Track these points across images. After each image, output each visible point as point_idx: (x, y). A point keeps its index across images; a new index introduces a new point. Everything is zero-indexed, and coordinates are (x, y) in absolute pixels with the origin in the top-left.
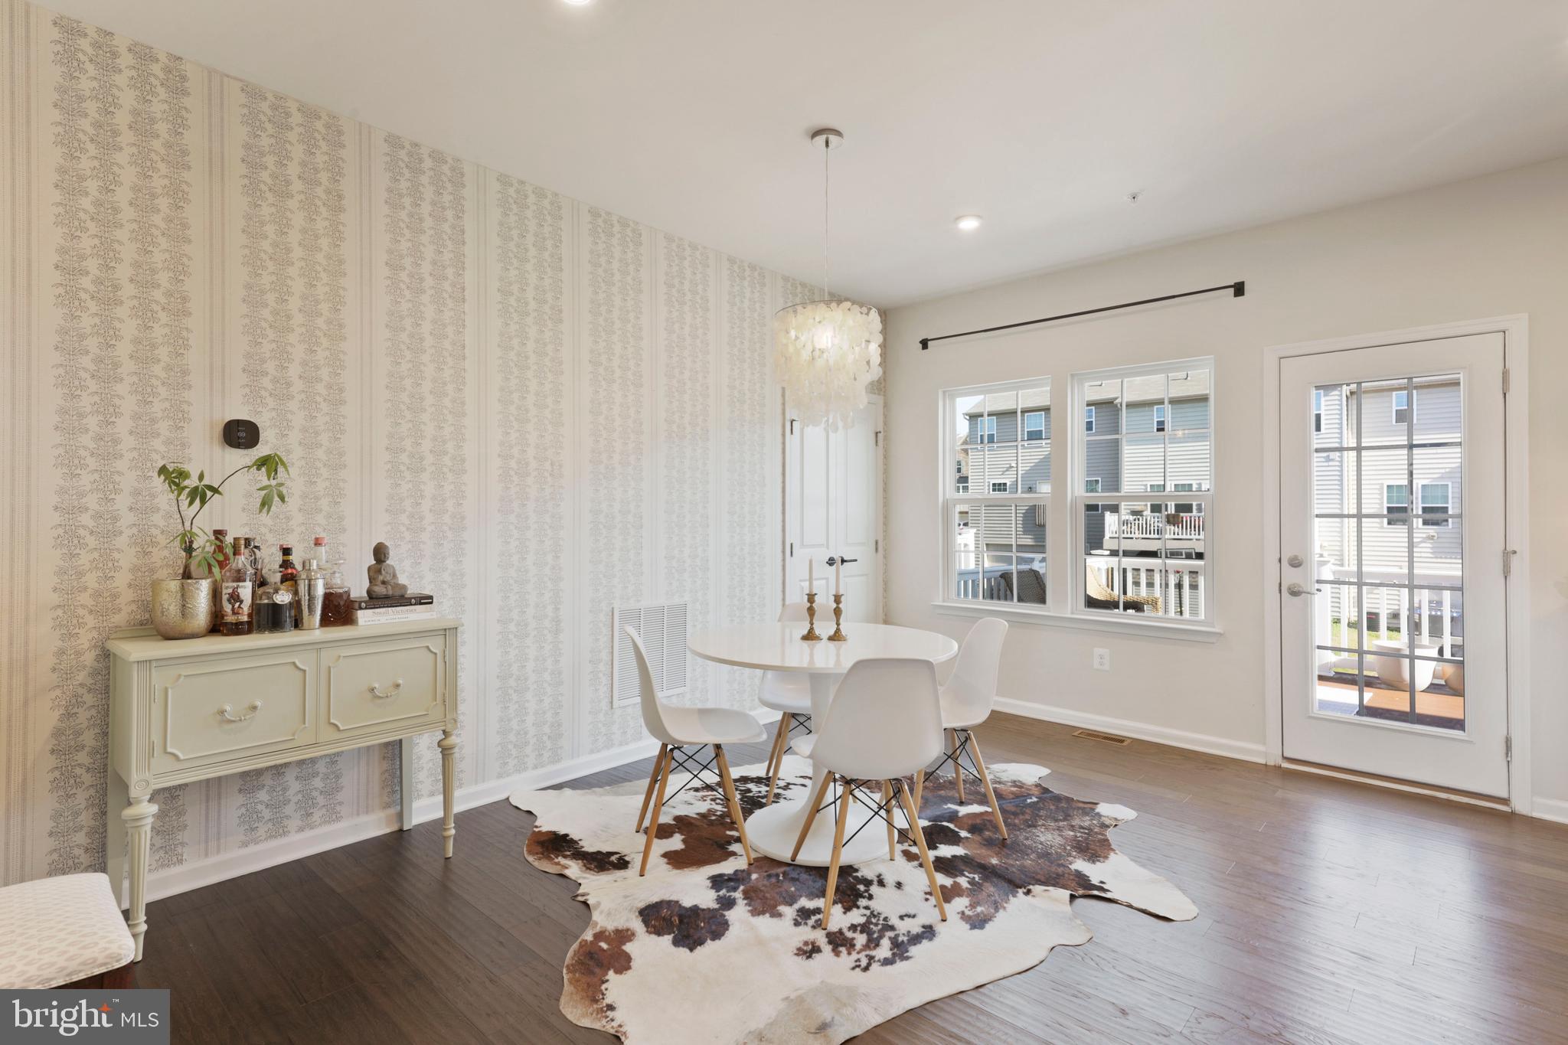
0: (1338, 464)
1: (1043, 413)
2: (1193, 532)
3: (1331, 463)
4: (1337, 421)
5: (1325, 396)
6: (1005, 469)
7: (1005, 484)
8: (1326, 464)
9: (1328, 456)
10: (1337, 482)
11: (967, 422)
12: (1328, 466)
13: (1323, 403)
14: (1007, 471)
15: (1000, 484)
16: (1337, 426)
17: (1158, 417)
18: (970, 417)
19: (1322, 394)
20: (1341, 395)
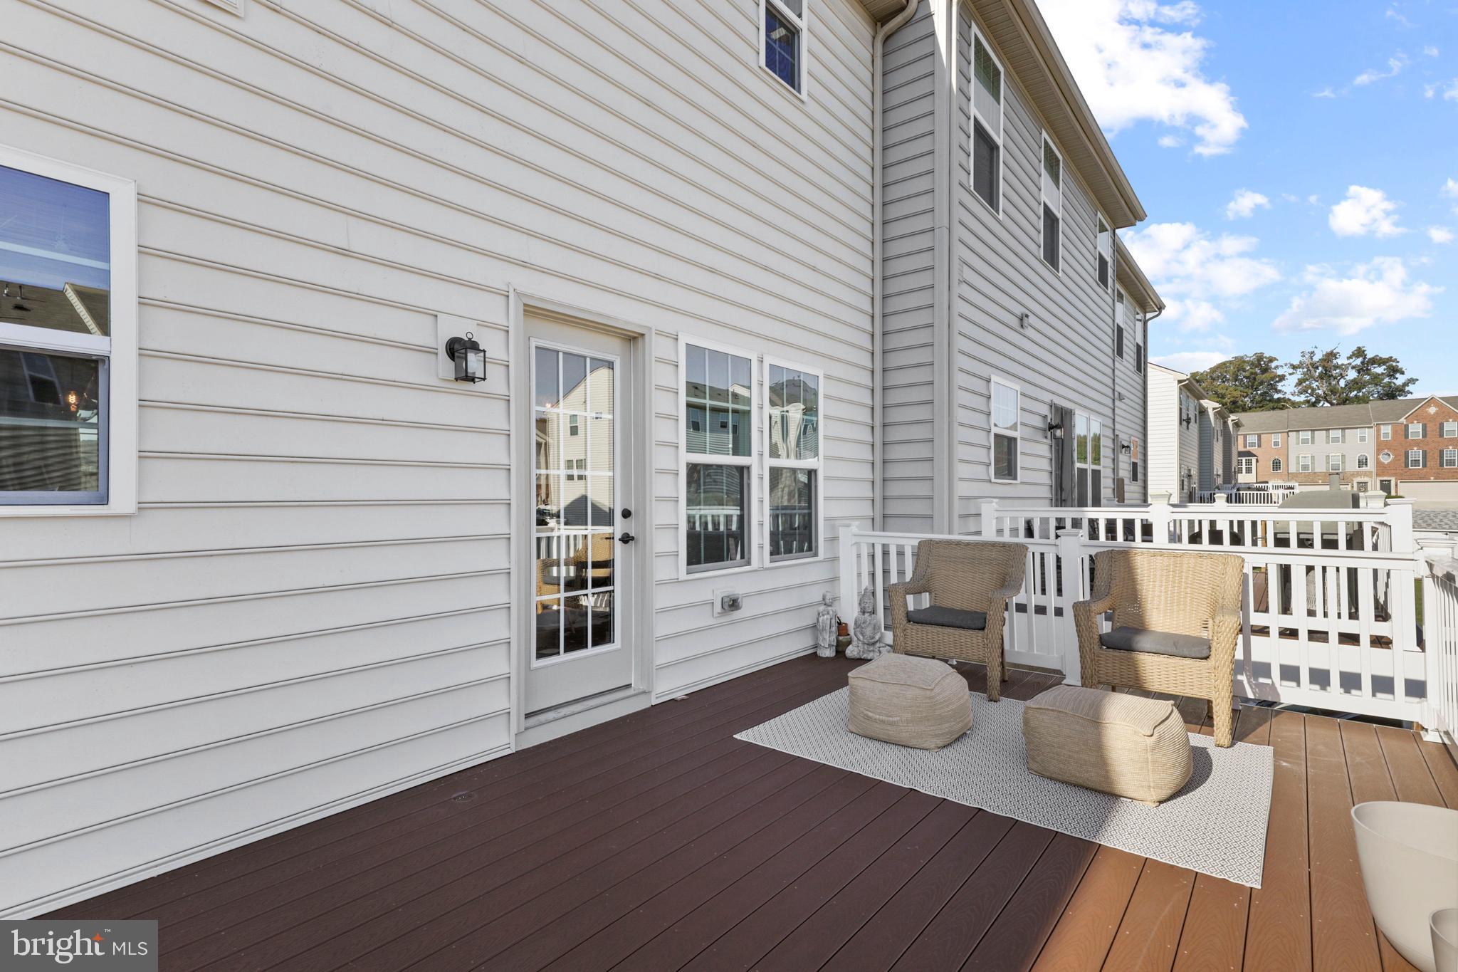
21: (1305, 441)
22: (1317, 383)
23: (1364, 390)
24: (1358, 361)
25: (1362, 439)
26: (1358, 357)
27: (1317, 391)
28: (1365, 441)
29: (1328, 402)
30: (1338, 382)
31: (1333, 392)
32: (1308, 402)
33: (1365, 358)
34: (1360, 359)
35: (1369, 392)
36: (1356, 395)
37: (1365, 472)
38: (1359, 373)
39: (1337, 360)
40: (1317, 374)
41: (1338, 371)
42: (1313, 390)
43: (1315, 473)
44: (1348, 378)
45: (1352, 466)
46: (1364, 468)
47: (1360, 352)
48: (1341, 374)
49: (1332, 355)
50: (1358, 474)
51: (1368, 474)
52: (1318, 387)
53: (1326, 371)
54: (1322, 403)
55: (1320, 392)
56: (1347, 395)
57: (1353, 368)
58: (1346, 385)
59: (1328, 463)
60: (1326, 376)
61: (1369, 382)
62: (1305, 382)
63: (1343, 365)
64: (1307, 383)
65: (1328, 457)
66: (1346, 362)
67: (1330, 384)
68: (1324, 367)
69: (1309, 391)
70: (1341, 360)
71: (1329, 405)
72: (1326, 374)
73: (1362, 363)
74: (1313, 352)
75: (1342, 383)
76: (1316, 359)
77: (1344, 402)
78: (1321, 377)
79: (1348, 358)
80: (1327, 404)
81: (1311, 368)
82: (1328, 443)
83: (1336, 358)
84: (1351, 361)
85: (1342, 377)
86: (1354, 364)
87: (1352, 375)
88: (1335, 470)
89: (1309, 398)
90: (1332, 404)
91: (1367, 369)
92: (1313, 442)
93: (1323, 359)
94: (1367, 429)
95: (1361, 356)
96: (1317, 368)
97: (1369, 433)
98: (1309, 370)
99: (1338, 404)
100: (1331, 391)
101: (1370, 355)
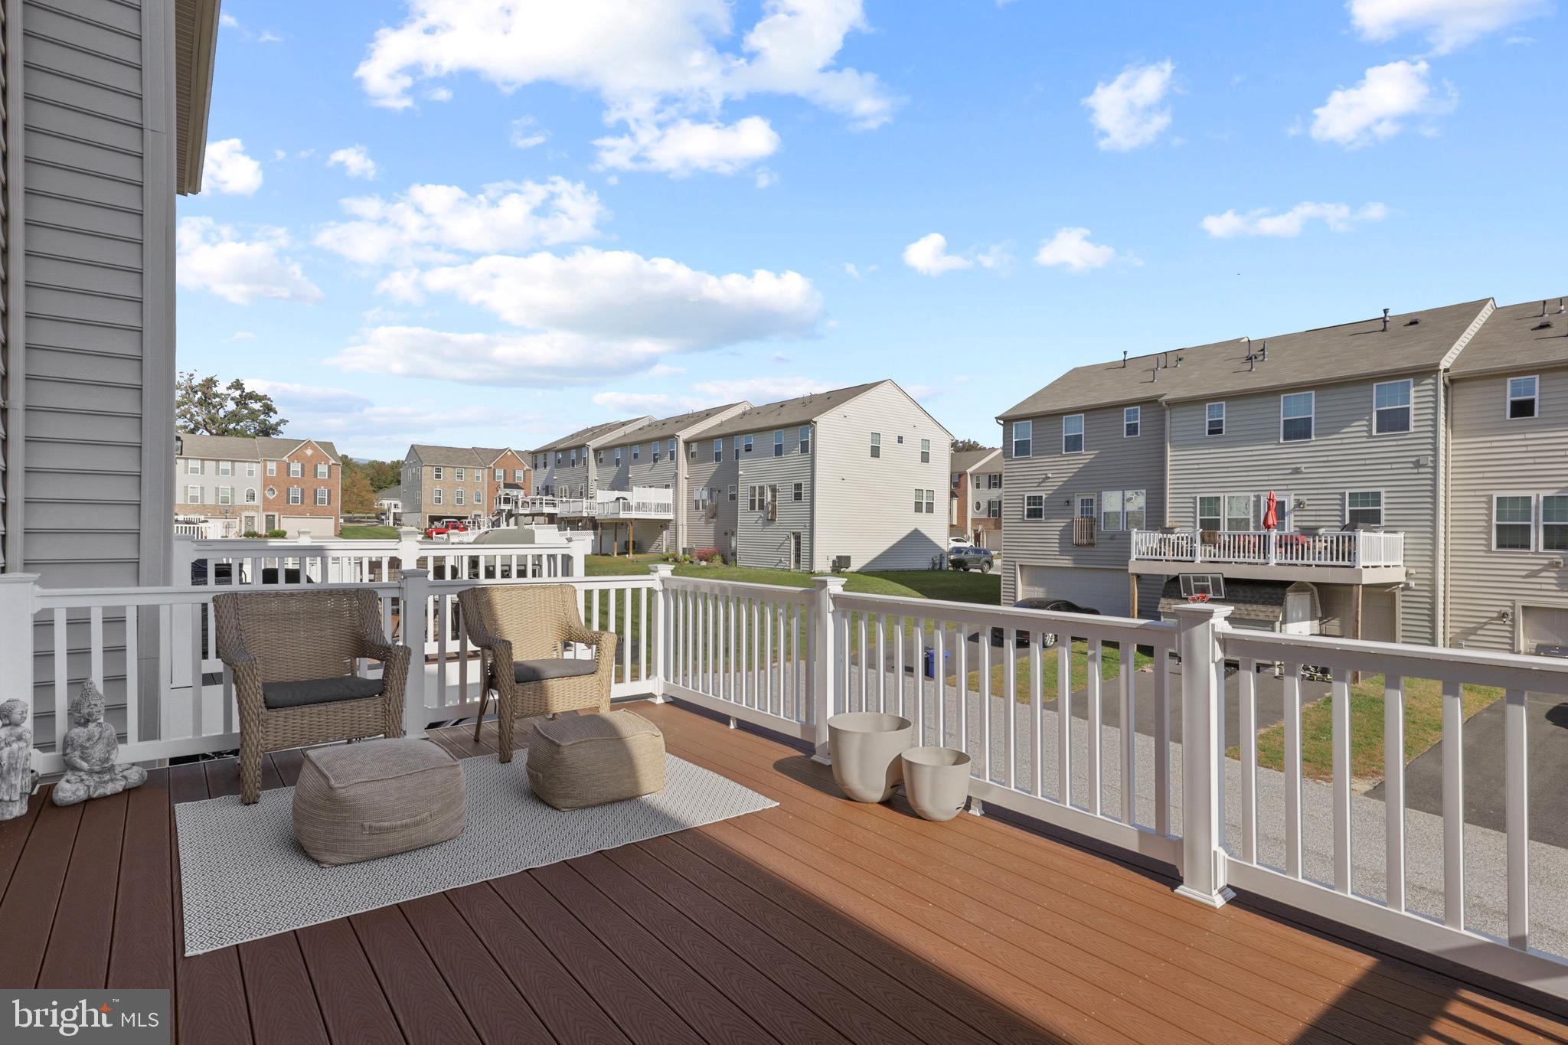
0: (1430, 470)
1: (1083, 415)
2: (1252, 554)
3: (1422, 470)
4: (1431, 417)
5: (1415, 385)
6: (1041, 480)
7: (1041, 497)
8: (1416, 471)
9: (1418, 461)
10: (1429, 494)
11: (1001, 428)
12: (1418, 473)
13: (1412, 394)
14: (1042, 482)
15: (1035, 498)
16: (1430, 423)
17: (1210, 417)
18: (1004, 421)
19: (1412, 384)
20: (1436, 384)
21: (194, 470)
22: (197, 409)
23: (242, 424)
24: (237, 394)
25: (251, 473)
26: (237, 390)
27: (196, 418)
28: (253, 475)
29: (207, 430)
30: (218, 411)
31: (213, 420)
32: (186, 427)
33: (243, 392)
34: (239, 392)
35: (246, 427)
36: (234, 428)
37: (253, 507)
38: (237, 405)
39: (216, 388)
40: (196, 399)
41: (217, 400)
42: (192, 415)
43: (204, 505)
44: (227, 409)
45: (241, 500)
46: (251, 503)
47: (238, 385)
48: (221, 404)
49: (210, 382)
50: (246, 508)
51: (255, 508)
52: (197, 413)
53: (205, 397)
54: (201, 430)
55: (200, 419)
56: (226, 426)
57: (232, 399)
58: (225, 416)
59: (217, 495)
60: (205, 402)
61: (247, 417)
62: (183, 405)
63: (222, 394)
64: (186, 406)
65: (217, 489)
66: (226, 392)
67: (209, 412)
68: (203, 393)
69: (188, 416)
70: (221, 389)
71: (208, 434)
72: (205, 400)
73: (241, 396)
74: (191, 375)
75: (222, 413)
76: (196, 382)
77: (224, 432)
78: (200, 403)
79: (228, 388)
80: (206, 433)
81: (190, 392)
82: (217, 474)
83: (216, 386)
84: (230, 392)
85: (222, 407)
86: (233, 395)
87: (231, 406)
88: (225, 503)
89: (187, 424)
90: (211, 434)
91: (245, 403)
92: (203, 473)
93: (202, 385)
94: (255, 464)
95: (240, 389)
96: (196, 392)
97: (256, 468)
98: (187, 393)
99: (217, 434)
100: (211, 420)
101: (248, 390)
